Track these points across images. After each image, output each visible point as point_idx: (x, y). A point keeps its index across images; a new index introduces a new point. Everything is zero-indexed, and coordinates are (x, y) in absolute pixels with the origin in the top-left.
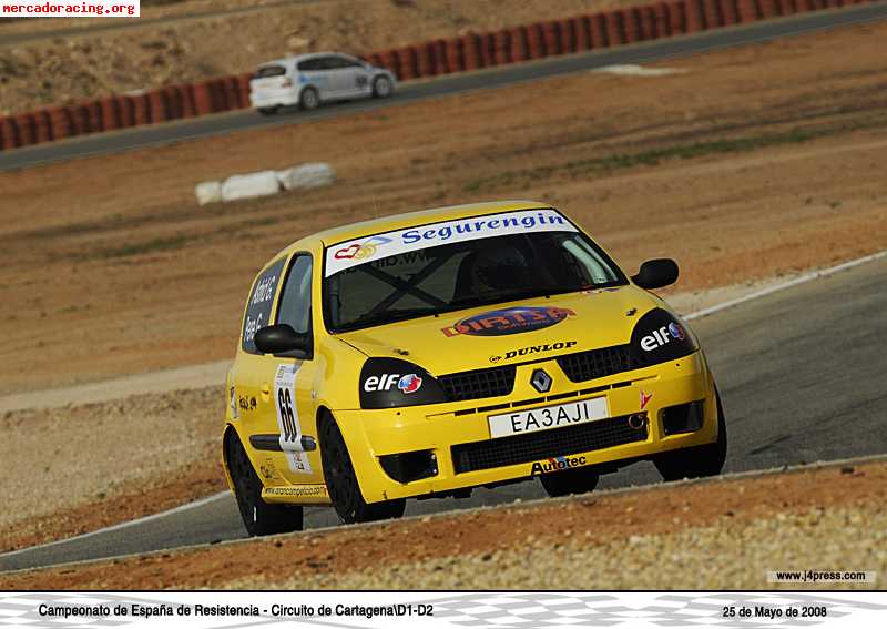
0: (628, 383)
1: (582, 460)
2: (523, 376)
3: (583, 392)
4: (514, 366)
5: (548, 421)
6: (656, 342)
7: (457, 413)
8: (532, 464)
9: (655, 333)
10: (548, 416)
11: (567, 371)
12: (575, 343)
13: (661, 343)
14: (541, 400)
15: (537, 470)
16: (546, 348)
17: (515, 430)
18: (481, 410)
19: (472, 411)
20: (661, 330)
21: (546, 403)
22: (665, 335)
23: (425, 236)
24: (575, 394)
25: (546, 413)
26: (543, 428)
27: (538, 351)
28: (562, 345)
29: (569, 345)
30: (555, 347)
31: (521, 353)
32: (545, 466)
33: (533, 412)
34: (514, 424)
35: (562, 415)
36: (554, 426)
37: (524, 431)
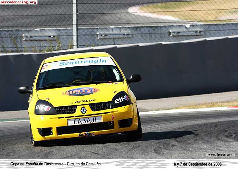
0: (109, 113)
1: (94, 134)
2: (79, 108)
3: (95, 114)
4: (77, 106)
5: (84, 122)
6: (119, 101)
7: (59, 118)
8: (79, 133)
9: (120, 98)
10: (84, 121)
11: (91, 108)
12: (95, 100)
13: (121, 101)
14: (83, 116)
15: (80, 135)
16: (86, 101)
17: (75, 124)
18: (65, 117)
19: (63, 118)
20: (122, 98)
21: (84, 117)
22: (122, 99)
23: (66, 64)
24: (93, 115)
25: (84, 120)
26: (83, 124)
27: (84, 101)
28: (91, 100)
29: (93, 100)
30: (89, 101)
31: (79, 102)
32: (83, 134)
33: (80, 119)
34: (75, 122)
35: (89, 120)
36: (86, 123)
37: (77, 124)
